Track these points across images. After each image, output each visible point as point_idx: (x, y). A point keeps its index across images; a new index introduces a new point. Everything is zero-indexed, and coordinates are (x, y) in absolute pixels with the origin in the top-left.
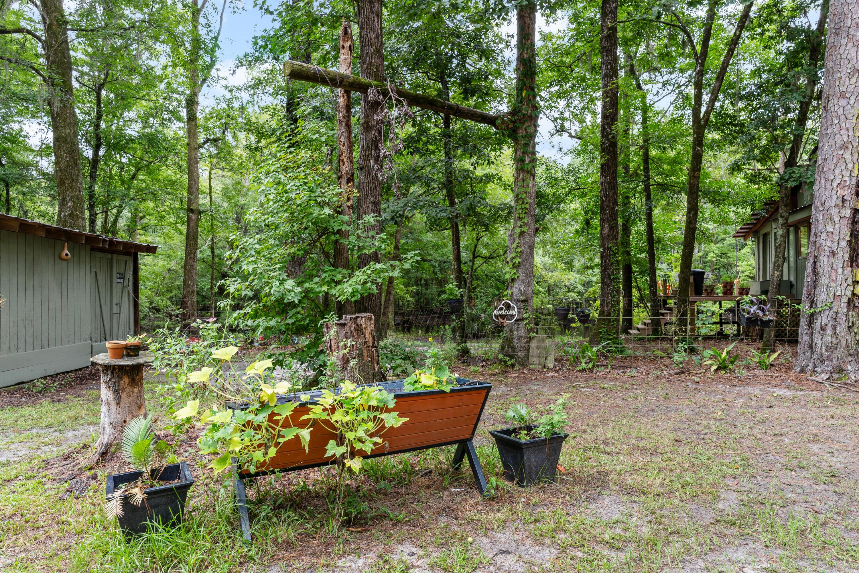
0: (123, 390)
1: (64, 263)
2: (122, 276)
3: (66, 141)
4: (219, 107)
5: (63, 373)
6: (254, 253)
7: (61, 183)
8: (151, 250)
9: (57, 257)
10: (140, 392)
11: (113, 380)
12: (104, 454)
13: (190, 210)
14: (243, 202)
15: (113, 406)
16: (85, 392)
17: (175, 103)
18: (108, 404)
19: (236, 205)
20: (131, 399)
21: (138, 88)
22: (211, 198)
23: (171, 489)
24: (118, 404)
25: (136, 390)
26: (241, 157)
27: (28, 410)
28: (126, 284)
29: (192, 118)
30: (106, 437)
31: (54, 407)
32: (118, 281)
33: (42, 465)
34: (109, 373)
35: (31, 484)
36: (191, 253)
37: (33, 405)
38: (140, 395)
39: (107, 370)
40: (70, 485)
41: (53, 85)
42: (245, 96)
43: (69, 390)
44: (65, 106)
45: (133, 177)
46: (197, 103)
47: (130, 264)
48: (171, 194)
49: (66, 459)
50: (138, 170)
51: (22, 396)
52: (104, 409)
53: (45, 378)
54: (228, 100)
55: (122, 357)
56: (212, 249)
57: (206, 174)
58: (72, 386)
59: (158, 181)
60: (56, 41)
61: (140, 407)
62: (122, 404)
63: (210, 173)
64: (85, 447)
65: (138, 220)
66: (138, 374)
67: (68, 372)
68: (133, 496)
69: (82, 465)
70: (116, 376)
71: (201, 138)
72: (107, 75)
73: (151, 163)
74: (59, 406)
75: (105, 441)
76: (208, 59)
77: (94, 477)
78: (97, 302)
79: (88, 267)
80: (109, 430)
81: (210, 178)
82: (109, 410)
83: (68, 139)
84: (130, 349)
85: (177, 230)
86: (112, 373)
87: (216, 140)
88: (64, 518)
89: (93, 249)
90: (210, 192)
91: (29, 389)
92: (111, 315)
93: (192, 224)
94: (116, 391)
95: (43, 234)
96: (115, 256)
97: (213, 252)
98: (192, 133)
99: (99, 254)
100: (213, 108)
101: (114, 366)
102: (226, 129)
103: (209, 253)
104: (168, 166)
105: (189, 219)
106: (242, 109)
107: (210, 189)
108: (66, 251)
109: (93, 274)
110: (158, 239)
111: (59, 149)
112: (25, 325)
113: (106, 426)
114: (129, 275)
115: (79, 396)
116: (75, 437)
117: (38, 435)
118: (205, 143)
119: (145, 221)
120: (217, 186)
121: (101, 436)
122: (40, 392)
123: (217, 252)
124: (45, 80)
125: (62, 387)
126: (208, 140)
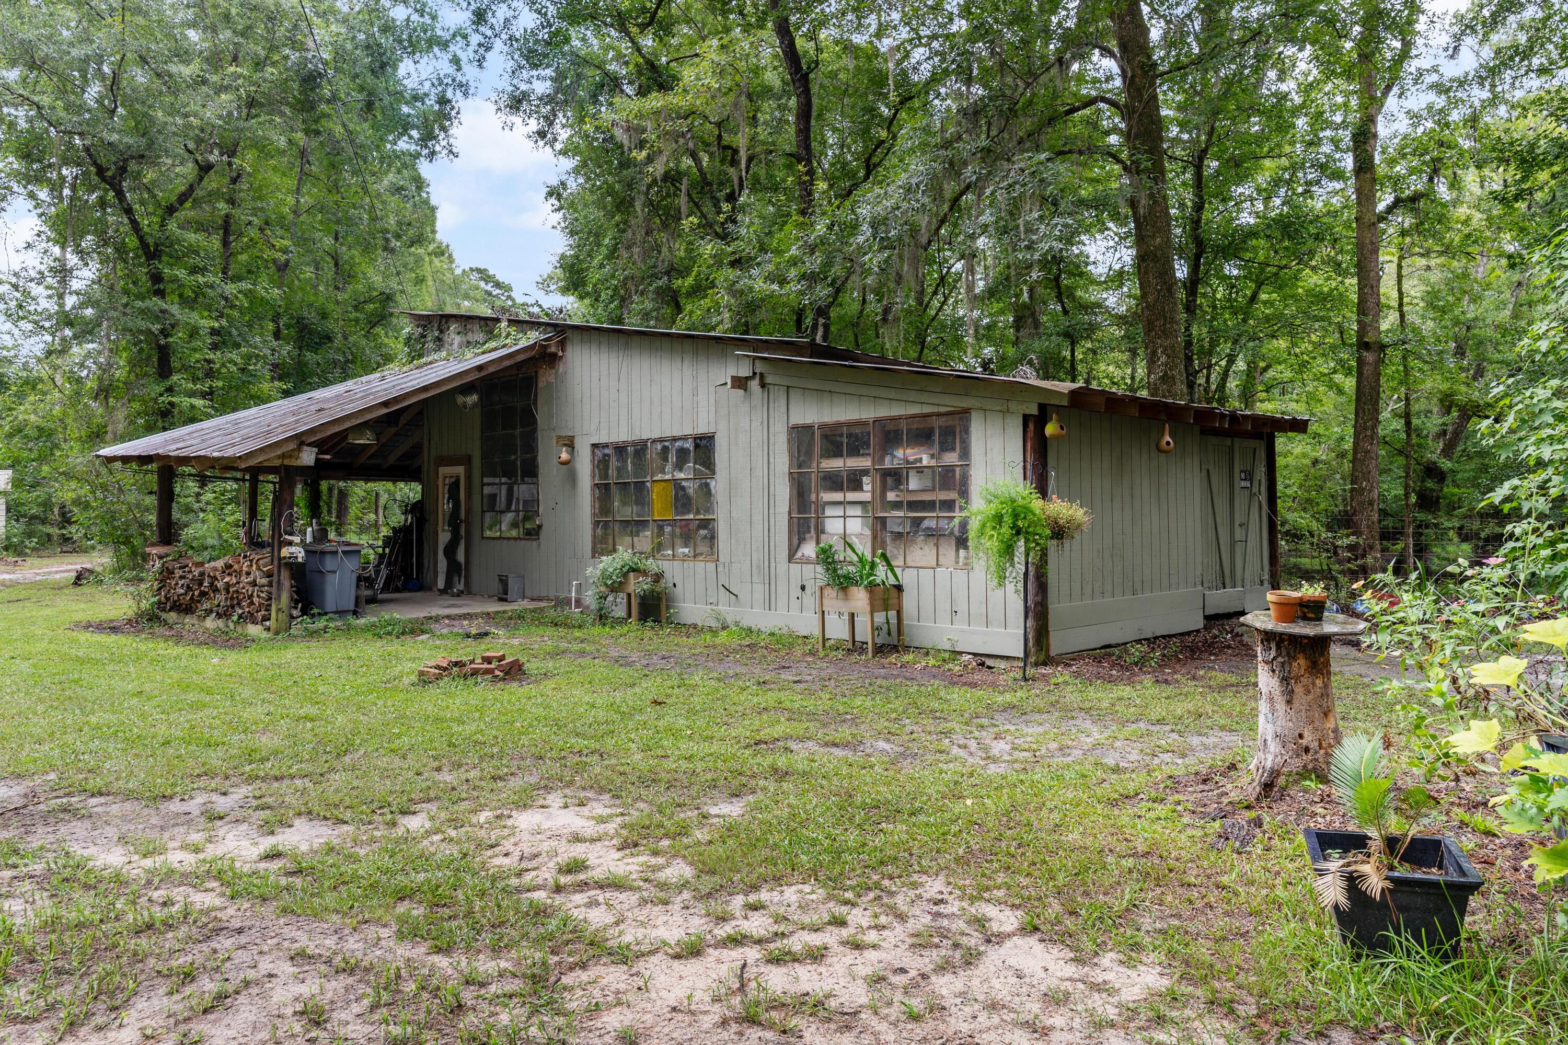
0: (1297, 679)
1: (1163, 456)
2: (1249, 476)
3: (1156, 259)
4: (1420, 130)
5: (1164, 637)
6: (1551, 420)
7: (1149, 327)
8: (1299, 426)
9: (1153, 446)
10: (1326, 686)
11: (1280, 659)
12: (1268, 787)
13: (1366, 346)
14: (1470, 316)
15: (1281, 706)
16: (1202, 672)
17: (1326, 149)
18: (1271, 700)
19: (1457, 322)
20: (1310, 697)
21: (1259, 139)
22: (1402, 316)
23: (1435, 885)
24: (1289, 702)
25: (1319, 682)
26: (1467, 221)
27: (1125, 691)
28: (1255, 490)
29: (1364, 167)
30: (1270, 758)
31: (1161, 692)
32: (1243, 484)
33: (1169, 783)
34: (1273, 645)
35: (1161, 810)
36: (1366, 429)
37: (1131, 682)
38: (1326, 693)
39: (1268, 641)
40: (1223, 826)
41: (1138, 173)
42: (1480, 94)
43: (1178, 667)
44: (1155, 202)
45: (1253, 298)
46: (1375, 136)
47: (1262, 454)
48: (1322, 319)
49: (1205, 781)
50: (1260, 285)
51: (1113, 666)
52: (1263, 707)
53: (1139, 641)
54: (1441, 111)
55: (1292, 620)
56: (1407, 416)
57: (1390, 270)
58: (1179, 660)
59: (1296, 298)
60: (1140, 101)
61: (1326, 715)
62: (1296, 704)
63: (1400, 267)
64: (1233, 767)
65: (1257, 375)
66: (1322, 654)
67: (1170, 636)
68: (1363, 877)
69: (1234, 796)
70: (1284, 653)
71: (1385, 200)
72: (1210, 134)
73: (1281, 268)
74: (1169, 690)
75: (1269, 764)
76: (1397, 44)
77: (1258, 823)
78: (1211, 521)
79: (1196, 463)
80: (1274, 747)
81: (1400, 278)
82: (1273, 711)
83: (1159, 253)
84: (1307, 607)
85: (1332, 385)
86: (1278, 647)
87: (1415, 198)
88: (1225, 879)
89: (1203, 432)
90: (1401, 305)
91: (1120, 657)
92: (1233, 543)
93: (1367, 370)
94: (1285, 680)
95: (1135, 412)
96: (1237, 441)
97: (1408, 424)
98: (1365, 197)
99: (1213, 440)
100: (1405, 137)
101: (1281, 634)
102: (1436, 171)
103: (1398, 424)
104: (1313, 268)
105: (1360, 361)
106: (1473, 120)
107: (1401, 298)
108: (1168, 438)
109: (1204, 473)
110: (1293, 405)
111: (1146, 272)
112: (1112, 556)
113: (1269, 738)
114: (1261, 473)
115: (1194, 678)
116: (1206, 747)
117: (1149, 733)
118: (1390, 210)
119: (1271, 373)
120: (1414, 289)
121: (1261, 754)
122: (1136, 664)
123: (1415, 422)
124: (1125, 168)
125: (1165, 662)
126: (1397, 202)
